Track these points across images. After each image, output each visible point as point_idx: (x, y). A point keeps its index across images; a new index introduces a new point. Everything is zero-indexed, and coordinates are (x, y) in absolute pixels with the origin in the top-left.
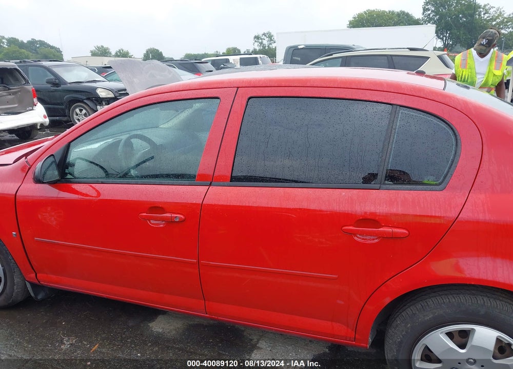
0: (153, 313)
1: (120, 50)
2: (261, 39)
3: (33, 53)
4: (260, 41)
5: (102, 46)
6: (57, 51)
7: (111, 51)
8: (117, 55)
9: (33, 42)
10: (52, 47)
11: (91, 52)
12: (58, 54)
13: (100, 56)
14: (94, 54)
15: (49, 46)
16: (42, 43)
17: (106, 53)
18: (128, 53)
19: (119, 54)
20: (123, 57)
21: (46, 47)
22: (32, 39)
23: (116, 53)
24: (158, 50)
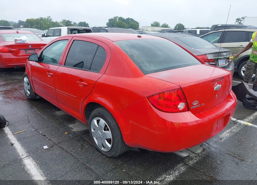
0: (59, 110)
1: (164, 24)
2: (240, 20)
3: (127, 24)
4: (240, 21)
5: (157, 22)
6: (137, 24)
7: (160, 24)
8: (162, 26)
9: (128, 19)
10: (136, 22)
11: (151, 24)
12: (137, 25)
13: (155, 26)
14: (152, 25)
15: (134, 21)
16: (132, 20)
17: (158, 25)
18: (168, 25)
19: (163, 26)
20: (165, 27)
21: (133, 22)
22: (128, 18)
23: (162, 25)
24: (182, 25)
